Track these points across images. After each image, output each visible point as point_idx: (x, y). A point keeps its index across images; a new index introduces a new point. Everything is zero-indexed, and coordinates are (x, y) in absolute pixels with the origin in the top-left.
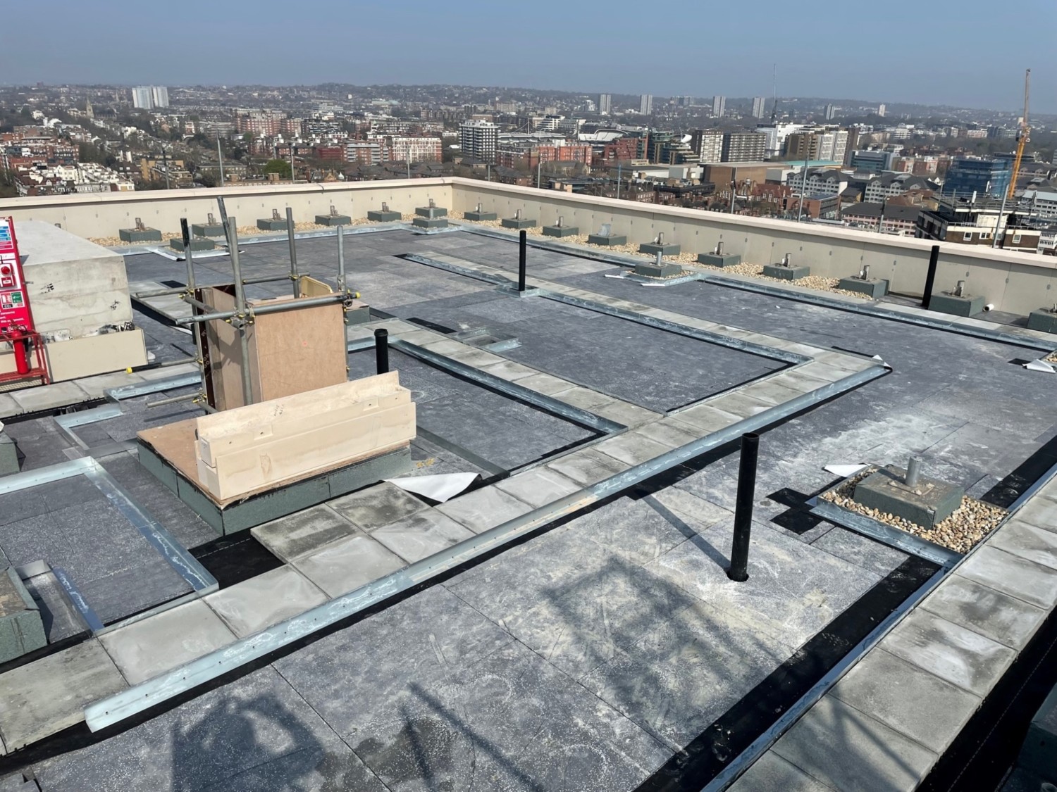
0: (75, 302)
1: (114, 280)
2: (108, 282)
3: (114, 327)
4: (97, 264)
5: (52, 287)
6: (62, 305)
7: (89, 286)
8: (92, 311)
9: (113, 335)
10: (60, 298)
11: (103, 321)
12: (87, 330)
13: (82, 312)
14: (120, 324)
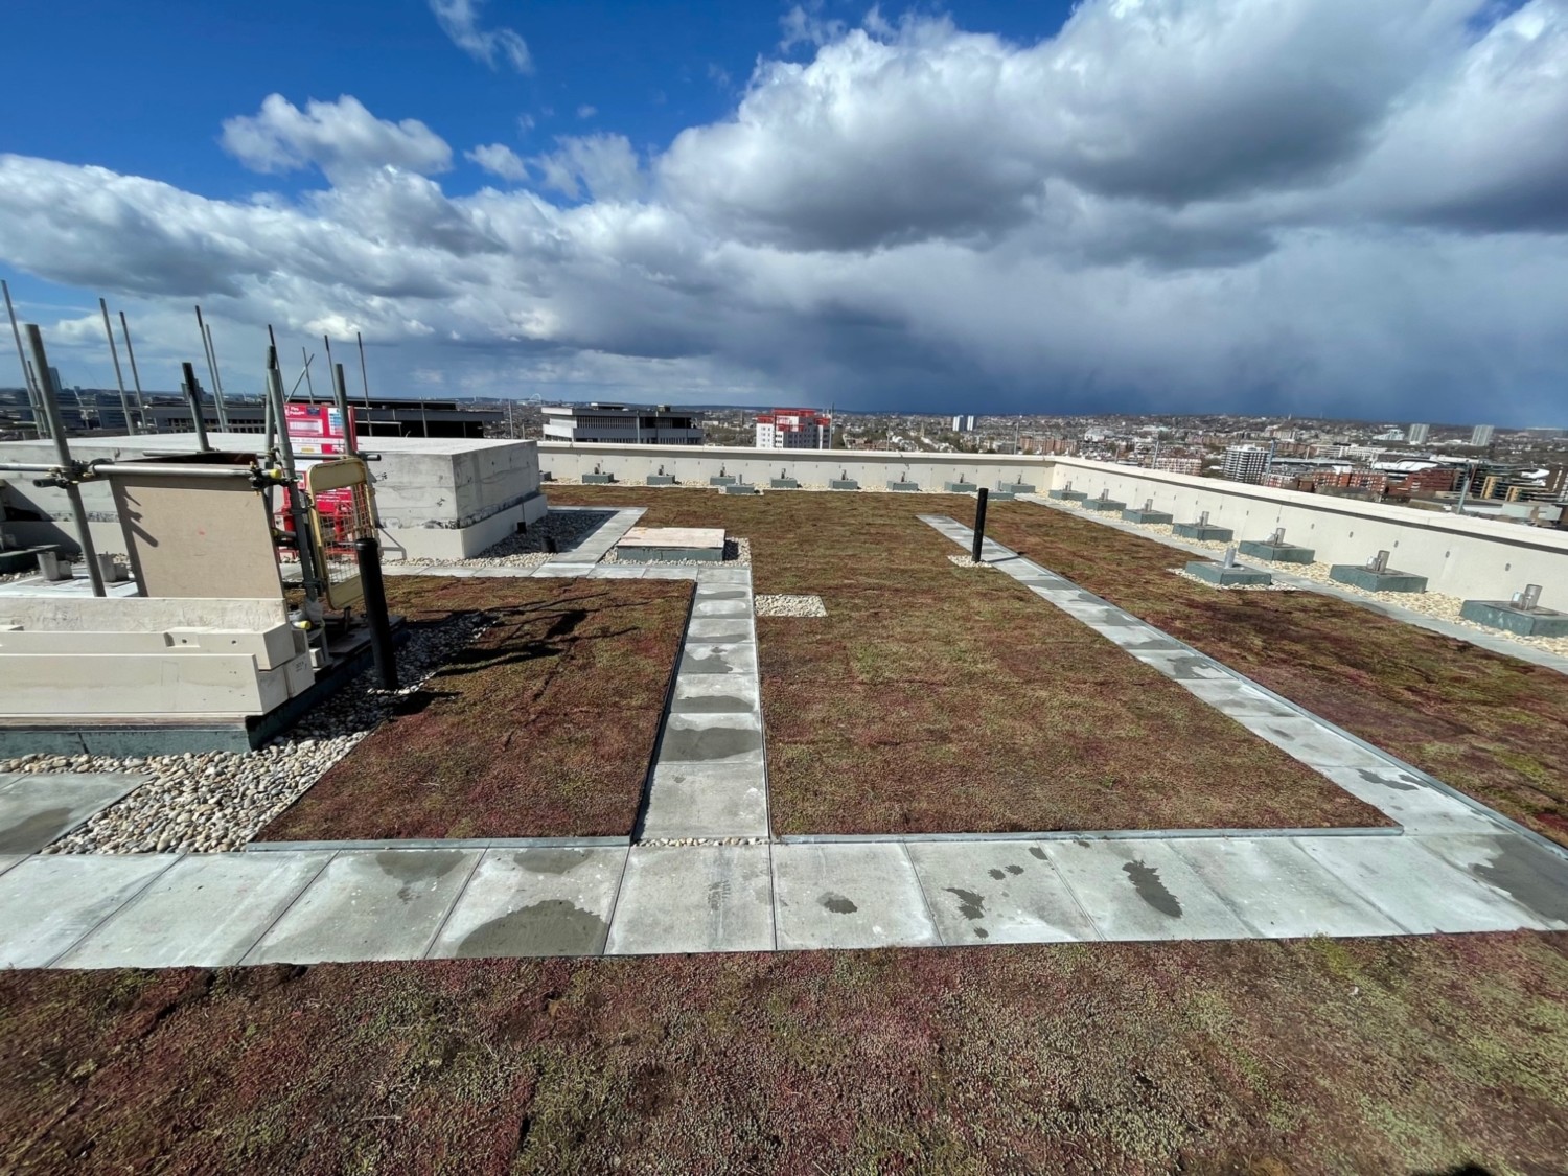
0: (404, 494)
1: (441, 477)
2: (435, 479)
3: (439, 524)
4: (427, 459)
5: (385, 477)
6: (394, 494)
7: (420, 480)
8: (420, 504)
9: (437, 530)
10: (393, 488)
11: (429, 515)
12: (415, 522)
13: (410, 503)
14: (445, 522)
